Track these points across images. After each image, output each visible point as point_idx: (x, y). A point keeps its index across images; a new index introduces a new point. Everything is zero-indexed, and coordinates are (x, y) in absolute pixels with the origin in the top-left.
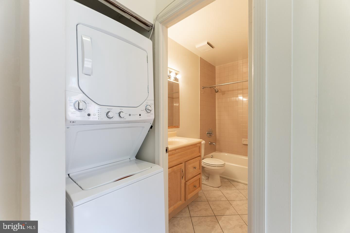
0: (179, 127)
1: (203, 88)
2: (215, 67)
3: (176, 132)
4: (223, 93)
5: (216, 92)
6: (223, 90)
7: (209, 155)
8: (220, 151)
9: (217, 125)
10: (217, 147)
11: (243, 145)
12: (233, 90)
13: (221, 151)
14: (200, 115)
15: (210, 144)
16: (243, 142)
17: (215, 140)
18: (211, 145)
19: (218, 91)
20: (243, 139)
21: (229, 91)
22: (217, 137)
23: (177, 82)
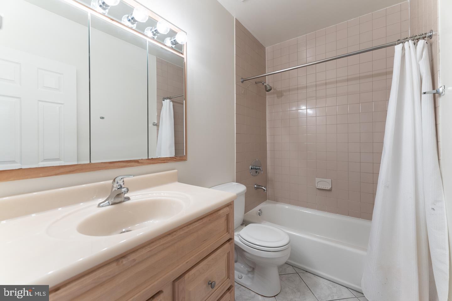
0: (186, 160)
1: (242, 81)
2: (265, 48)
3: (176, 171)
4: (280, 94)
5: (268, 91)
6: (278, 90)
7: (254, 209)
8: (274, 201)
9: (268, 152)
10: (269, 192)
11: (317, 189)
12: (298, 89)
13: (276, 200)
14: (236, 133)
15: (257, 188)
16: (316, 185)
17: (266, 181)
18: (258, 190)
19: (270, 90)
20: (317, 180)
21: (289, 90)
22: (270, 175)
23: (181, 55)
